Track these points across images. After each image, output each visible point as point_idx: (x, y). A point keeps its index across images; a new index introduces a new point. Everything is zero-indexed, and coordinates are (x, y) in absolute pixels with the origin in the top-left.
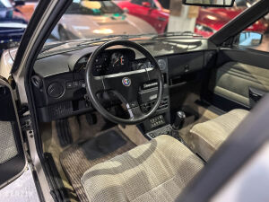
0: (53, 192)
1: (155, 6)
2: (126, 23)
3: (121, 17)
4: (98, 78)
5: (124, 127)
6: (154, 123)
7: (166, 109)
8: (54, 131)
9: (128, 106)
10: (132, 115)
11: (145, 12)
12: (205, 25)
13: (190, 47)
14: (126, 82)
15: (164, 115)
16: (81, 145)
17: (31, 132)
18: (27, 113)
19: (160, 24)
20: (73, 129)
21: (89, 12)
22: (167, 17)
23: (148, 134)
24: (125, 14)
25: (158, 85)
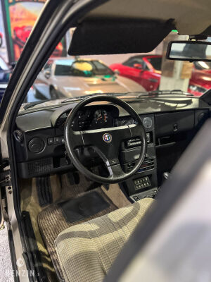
0: (25, 254)
1: (147, 68)
2: (117, 84)
3: (112, 78)
4: (78, 133)
5: (107, 189)
6: (139, 185)
7: (153, 170)
8: (34, 188)
9: (108, 163)
10: (111, 173)
11: (137, 74)
12: (200, 86)
13: (179, 105)
14: (107, 138)
15: (150, 176)
16: (60, 205)
17: (10, 188)
18: (8, 168)
19: (151, 86)
20: (54, 188)
21: (80, 74)
22: (159, 79)
23: (131, 197)
24: (116, 75)
25: (142, 145)
